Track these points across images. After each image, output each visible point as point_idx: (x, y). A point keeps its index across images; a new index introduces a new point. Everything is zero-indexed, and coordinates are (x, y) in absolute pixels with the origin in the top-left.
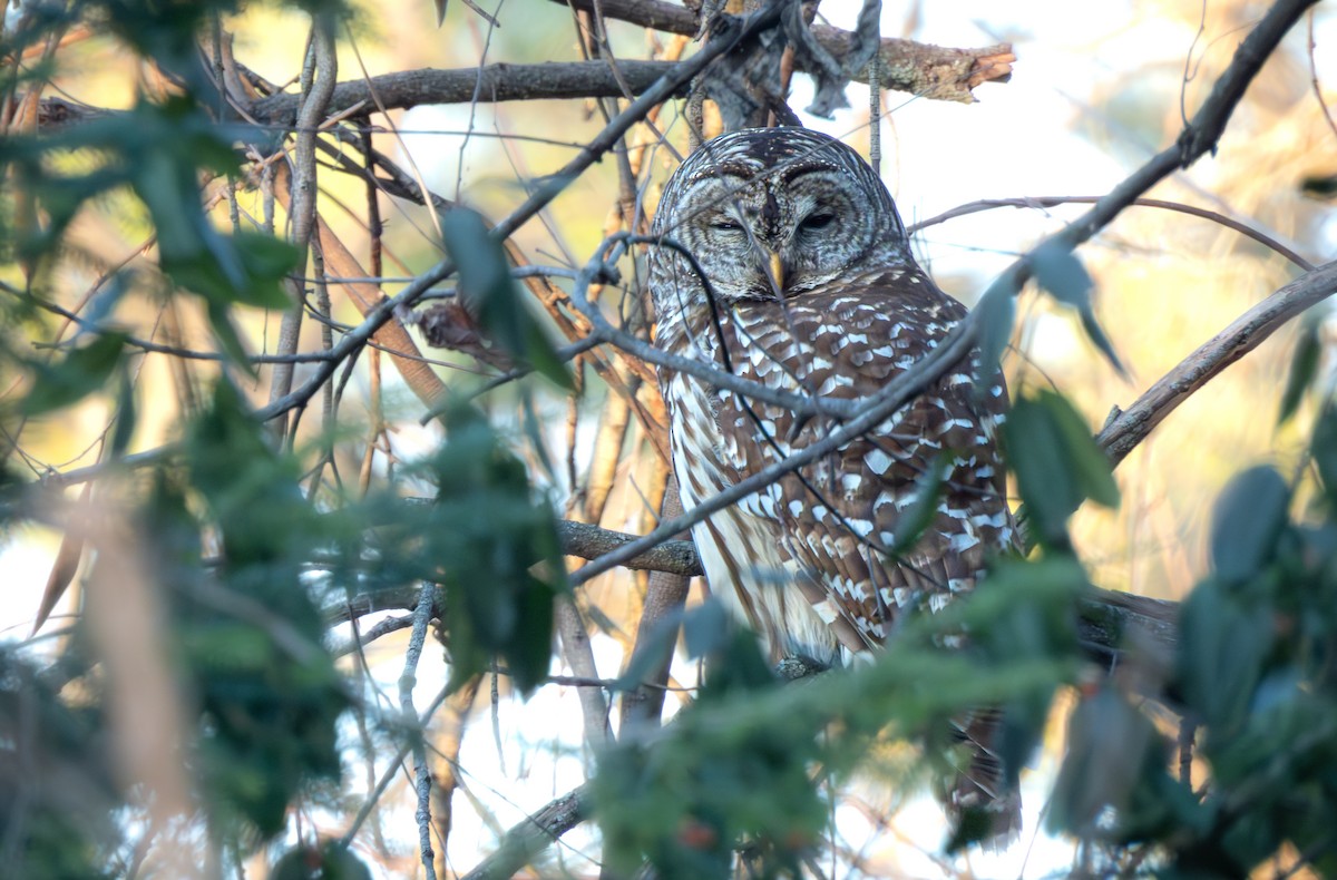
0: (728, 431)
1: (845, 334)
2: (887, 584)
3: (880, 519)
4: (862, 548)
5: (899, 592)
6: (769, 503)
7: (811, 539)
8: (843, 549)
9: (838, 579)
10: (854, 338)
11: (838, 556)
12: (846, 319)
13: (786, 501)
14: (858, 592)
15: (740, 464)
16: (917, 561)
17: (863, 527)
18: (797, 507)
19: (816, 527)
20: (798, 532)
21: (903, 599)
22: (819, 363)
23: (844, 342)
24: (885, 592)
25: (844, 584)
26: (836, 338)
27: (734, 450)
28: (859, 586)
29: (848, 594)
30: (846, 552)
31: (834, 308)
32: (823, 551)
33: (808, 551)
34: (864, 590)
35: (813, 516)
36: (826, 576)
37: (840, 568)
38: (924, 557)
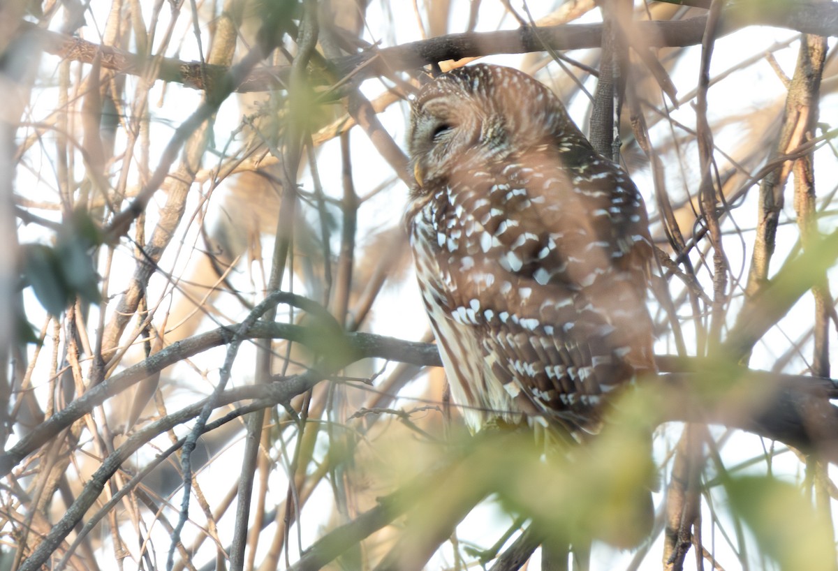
0: (444, 268)
1: (510, 190)
2: (549, 363)
3: (544, 317)
4: (532, 340)
5: (557, 368)
6: (472, 314)
7: (499, 337)
8: (520, 341)
9: (518, 363)
10: (516, 192)
11: (517, 346)
12: (512, 179)
13: (482, 311)
14: (531, 370)
15: (453, 289)
16: (569, 346)
17: (531, 324)
18: (489, 315)
19: (502, 327)
20: (491, 334)
21: (560, 373)
22: (495, 212)
23: (510, 196)
24: (548, 369)
25: (522, 366)
26: (505, 193)
27: (449, 280)
28: (531, 366)
29: (525, 373)
30: (522, 344)
31: (505, 171)
32: (507, 345)
33: (498, 346)
34: (534, 368)
35: (499, 319)
36: (511, 361)
37: (518, 354)
38: (574, 343)
